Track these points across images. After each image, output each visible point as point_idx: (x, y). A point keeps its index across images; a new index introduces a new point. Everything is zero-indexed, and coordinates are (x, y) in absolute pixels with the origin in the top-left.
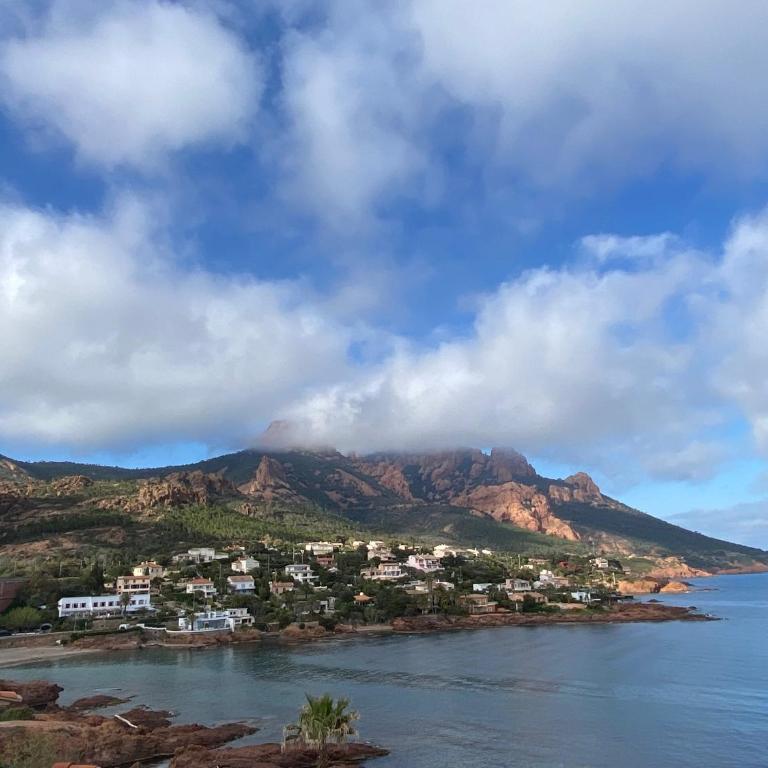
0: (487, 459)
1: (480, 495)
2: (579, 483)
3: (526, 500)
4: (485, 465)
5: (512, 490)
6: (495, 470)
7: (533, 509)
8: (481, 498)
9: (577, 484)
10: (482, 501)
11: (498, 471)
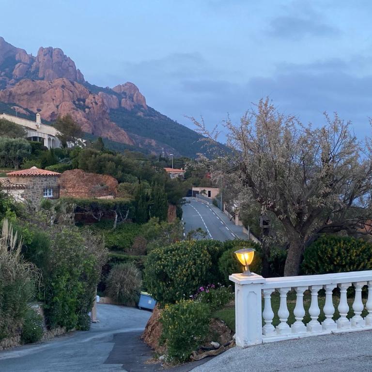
0: (32, 59)
1: (24, 90)
2: (128, 92)
3: (79, 100)
4: (30, 65)
5: (63, 87)
6: (41, 70)
7: (87, 110)
8: (26, 93)
9: (125, 93)
10: (26, 97)
11: (44, 73)
